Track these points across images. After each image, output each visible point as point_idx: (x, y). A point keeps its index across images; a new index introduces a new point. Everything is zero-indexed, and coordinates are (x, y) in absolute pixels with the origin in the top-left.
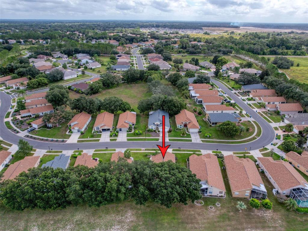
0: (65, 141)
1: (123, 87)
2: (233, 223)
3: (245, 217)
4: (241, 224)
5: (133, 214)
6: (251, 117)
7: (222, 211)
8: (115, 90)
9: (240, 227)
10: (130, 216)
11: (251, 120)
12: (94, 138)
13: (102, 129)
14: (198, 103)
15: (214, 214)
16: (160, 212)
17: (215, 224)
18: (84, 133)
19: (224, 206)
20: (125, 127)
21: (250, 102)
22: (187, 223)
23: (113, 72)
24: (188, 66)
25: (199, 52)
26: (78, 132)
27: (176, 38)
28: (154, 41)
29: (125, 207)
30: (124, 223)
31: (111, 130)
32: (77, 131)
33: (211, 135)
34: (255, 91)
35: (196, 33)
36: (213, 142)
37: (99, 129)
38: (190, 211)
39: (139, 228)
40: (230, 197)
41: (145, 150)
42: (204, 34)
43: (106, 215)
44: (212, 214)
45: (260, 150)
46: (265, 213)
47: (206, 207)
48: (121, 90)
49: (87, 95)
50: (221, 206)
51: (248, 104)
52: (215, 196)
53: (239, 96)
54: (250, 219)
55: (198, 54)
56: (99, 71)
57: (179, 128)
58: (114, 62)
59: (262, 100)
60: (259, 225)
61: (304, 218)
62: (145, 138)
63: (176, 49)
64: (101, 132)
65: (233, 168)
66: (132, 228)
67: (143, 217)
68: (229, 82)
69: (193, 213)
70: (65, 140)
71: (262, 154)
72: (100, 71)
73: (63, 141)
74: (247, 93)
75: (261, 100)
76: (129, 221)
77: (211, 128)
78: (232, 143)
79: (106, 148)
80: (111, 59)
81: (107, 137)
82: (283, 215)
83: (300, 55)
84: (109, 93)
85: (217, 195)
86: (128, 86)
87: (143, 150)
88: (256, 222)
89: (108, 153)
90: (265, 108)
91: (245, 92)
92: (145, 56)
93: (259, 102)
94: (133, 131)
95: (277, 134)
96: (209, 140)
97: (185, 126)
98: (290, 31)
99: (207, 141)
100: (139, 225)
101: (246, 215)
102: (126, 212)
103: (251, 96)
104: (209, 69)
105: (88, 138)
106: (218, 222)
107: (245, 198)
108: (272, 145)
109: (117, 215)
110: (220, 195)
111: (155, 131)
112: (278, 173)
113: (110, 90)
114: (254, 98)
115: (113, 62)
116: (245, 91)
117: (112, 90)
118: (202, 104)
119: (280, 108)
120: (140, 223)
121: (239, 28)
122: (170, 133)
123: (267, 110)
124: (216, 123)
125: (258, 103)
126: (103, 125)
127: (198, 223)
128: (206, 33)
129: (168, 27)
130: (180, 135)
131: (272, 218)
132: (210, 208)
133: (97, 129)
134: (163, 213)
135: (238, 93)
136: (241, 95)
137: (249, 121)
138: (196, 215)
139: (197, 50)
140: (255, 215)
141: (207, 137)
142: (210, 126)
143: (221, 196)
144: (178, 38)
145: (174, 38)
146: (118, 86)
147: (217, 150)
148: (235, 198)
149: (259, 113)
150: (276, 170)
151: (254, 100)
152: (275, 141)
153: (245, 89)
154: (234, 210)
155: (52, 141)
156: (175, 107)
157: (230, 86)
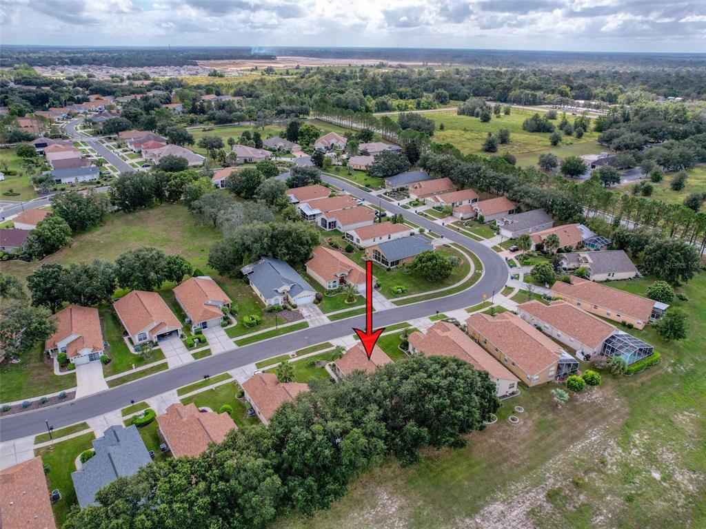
0: (69, 393)
1: (117, 222)
2: (563, 430)
3: (572, 412)
4: (574, 427)
5: (392, 494)
6: (442, 237)
7: (534, 418)
8: (101, 234)
9: (574, 432)
10: (388, 499)
11: (446, 241)
12: (146, 363)
13: (158, 336)
14: (328, 229)
15: (526, 429)
16: (438, 466)
17: (539, 444)
18: (110, 360)
19: (529, 408)
20: (214, 315)
21: (421, 209)
22: (500, 464)
23: (55, 190)
24: (246, 150)
25: (240, 117)
26: (91, 360)
27: (156, 89)
28: (103, 98)
29: (364, 486)
30: (390, 519)
31: (180, 333)
32: (87, 359)
33: (404, 288)
34: (417, 185)
35: (191, 75)
36: (415, 300)
37: (145, 338)
38: (486, 441)
39: (425, 514)
40: (526, 389)
41: (298, 354)
42: (209, 75)
43: (339, 522)
44: (524, 430)
45: (502, 293)
46: (592, 395)
47: (505, 421)
48: (119, 230)
49: (29, 261)
50: (526, 410)
51: (418, 214)
52: (504, 396)
53: (391, 201)
54: (580, 413)
55: (237, 124)
56: (11, 191)
57: (332, 288)
58: (35, 161)
59: (441, 201)
60: (597, 417)
61: (639, 381)
62: (275, 328)
63: (179, 116)
64: (156, 345)
65: (500, 336)
66: (412, 520)
67: (415, 488)
68: (350, 174)
69: (493, 441)
70: (67, 391)
71: (511, 299)
72: (14, 192)
73: (63, 397)
74: (401, 192)
75: (439, 201)
76: (394, 510)
77: (393, 274)
78: (449, 292)
79: (205, 377)
80: (20, 154)
81: (179, 351)
82: (614, 388)
83: (427, 108)
84: (90, 243)
85: (505, 394)
86: (130, 217)
87: (293, 355)
88: (591, 415)
89: (218, 387)
90: (452, 215)
91: (396, 190)
92: (110, 138)
93: (435, 206)
94: (235, 323)
95: (506, 259)
96: (405, 298)
97: (342, 281)
98: (378, 63)
99: (404, 302)
100: (419, 507)
101: (571, 409)
102: (373, 494)
103: (413, 197)
104: (288, 152)
105: (131, 368)
106: (542, 438)
107: (548, 382)
108: (514, 280)
109: (361, 509)
110: (511, 391)
111: (285, 308)
112: (570, 322)
113: (88, 237)
114: (421, 200)
115: (33, 162)
116: (395, 188)
117: (94, 235)
118: (337, 228)
119: (481, 210)
120: (419, 504)
121: (274, 59)
122: (319, 304)
123: (457, 218)
124: (397, 262)
125: (434, 208)
126: (155, 325)
127: (513, 456)
128: (214, 74)
129: (109, 64)
130: (343, 302)
131: (605, 398)
132: (513, 420)
133: (140, 340)
134: (445, 465)
135: (385, 194)
136: (392, 197)
137: (445, 246)
138: (501, 442)
139: (234, 113)
140: (582, 404)
141: (398, 293)
142: (389, 270)
143: (513, 393)
144: (159, 90)
145: (149, 91)
146: (105, 223)
147: (438, 312)
148: (535, 387)
149: (448, 226)
150: (563, 318)
151: (424, 204)
152: (512, 271)
153: (392, 184)
154: (550, 409)
155: (26, 406)
156: (302, 244)
157: (359, 182)
